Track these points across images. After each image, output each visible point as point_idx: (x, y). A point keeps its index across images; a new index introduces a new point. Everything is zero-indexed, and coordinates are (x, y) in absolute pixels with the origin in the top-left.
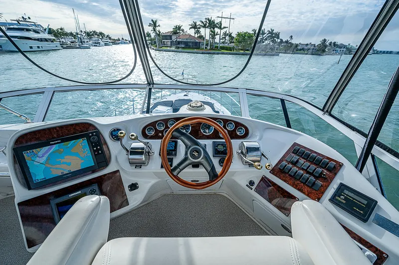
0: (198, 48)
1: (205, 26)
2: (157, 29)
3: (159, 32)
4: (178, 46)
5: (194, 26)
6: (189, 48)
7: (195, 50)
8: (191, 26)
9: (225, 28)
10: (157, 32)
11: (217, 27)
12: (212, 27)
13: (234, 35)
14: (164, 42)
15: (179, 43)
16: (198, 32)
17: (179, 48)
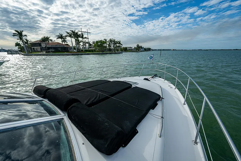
0: (68, 51)
1: (70, 36)
2: (24, 38)
3: (26, 40)
4: (49, 51)
5: (61, 37)
6: (59, 51)
7: (66, 53)
8: (57, 37)
9: (86, 38)
10: (25, 40)
11: (80, 37)
12: (76, 37)
13: (91, 43)
14: (34, 48)
15: (49, 48)
16: (64, 41)
17: (49, 52)
